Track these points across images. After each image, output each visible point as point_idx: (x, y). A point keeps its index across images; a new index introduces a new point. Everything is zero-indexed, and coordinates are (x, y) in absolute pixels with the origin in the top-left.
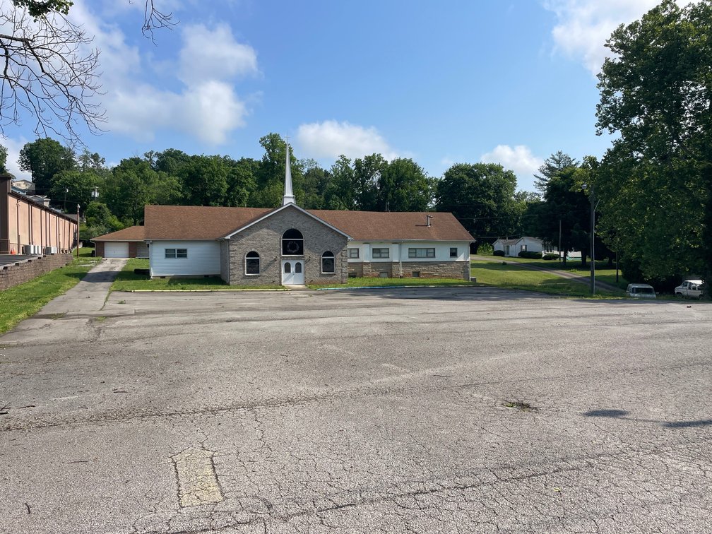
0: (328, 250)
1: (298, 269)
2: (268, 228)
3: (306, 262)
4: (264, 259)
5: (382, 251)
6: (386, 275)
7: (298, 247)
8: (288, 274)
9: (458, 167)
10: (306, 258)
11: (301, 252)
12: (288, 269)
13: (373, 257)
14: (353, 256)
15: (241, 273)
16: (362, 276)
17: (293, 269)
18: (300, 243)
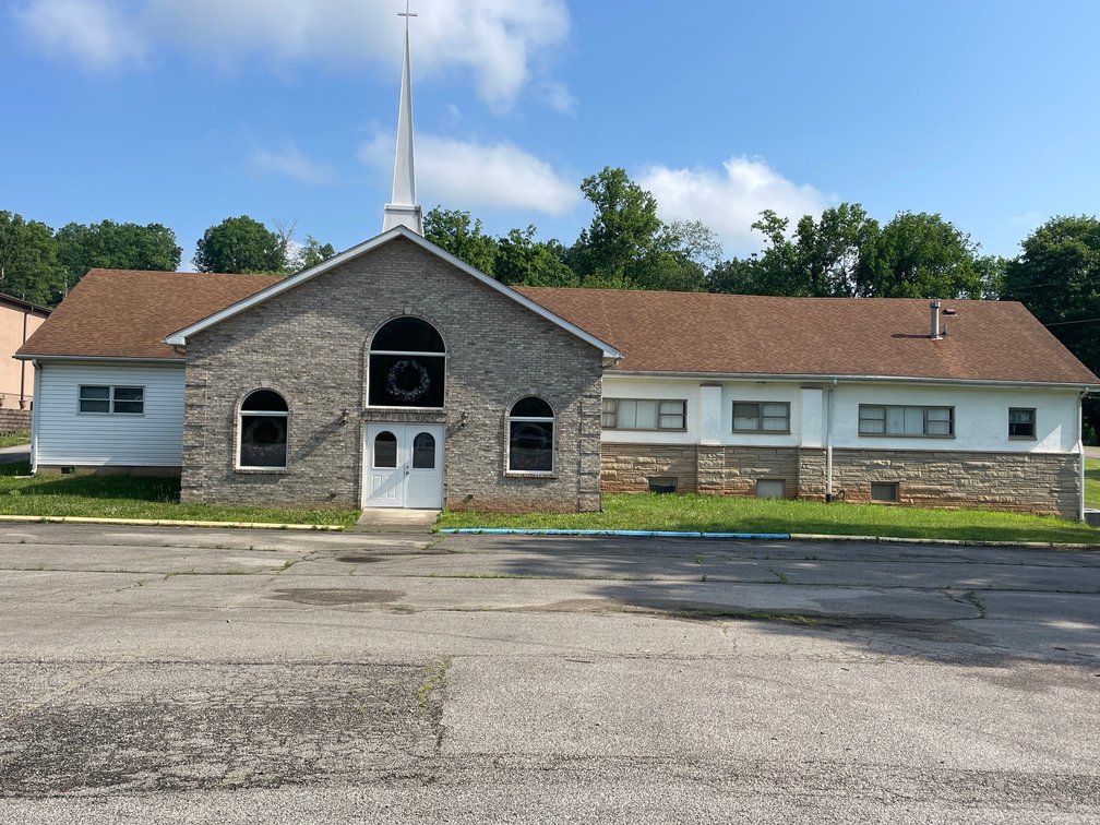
0: (533, 392)
1: (424, 453)
2: (322, 309)
3: (450, 433)
4: (302, 417)
5: (768, 411)
6: (777, 489)
7: (426, 381)
8: (386, 472)
9: (1060, 225)
10: (453, 418)
11: (435, 397)
12: (386, 457)
13: (735, 431)
14: (666, 423)
15: (220, 463)
16: (694, 488)
17: (405, 454)
18: (436, 368)
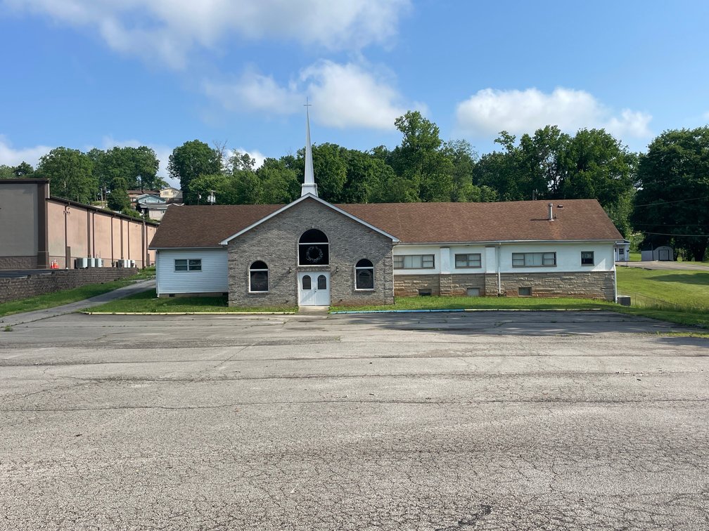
0: (364, 257)
1: (322, 284)
2: (279, 228)
3: (332, 275)
4: (273, 270)
5: (471, 258)
6: (476, 292)
7: (321, 254)
8: (307, 291)
10: (333, 269)
11: (325, 260)
12: (307, 285)
13: (456, 267)
14: (425, 265)
15: (243, 290)
16: (439, 294)
17: (314, 284)
18: (325, 249)
